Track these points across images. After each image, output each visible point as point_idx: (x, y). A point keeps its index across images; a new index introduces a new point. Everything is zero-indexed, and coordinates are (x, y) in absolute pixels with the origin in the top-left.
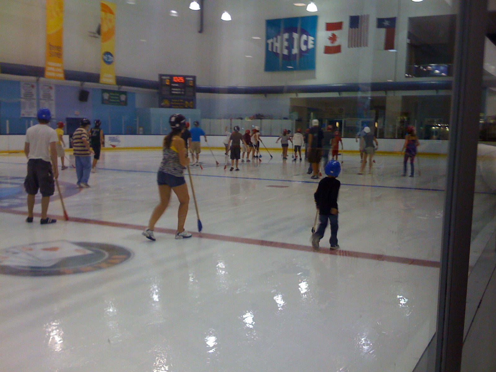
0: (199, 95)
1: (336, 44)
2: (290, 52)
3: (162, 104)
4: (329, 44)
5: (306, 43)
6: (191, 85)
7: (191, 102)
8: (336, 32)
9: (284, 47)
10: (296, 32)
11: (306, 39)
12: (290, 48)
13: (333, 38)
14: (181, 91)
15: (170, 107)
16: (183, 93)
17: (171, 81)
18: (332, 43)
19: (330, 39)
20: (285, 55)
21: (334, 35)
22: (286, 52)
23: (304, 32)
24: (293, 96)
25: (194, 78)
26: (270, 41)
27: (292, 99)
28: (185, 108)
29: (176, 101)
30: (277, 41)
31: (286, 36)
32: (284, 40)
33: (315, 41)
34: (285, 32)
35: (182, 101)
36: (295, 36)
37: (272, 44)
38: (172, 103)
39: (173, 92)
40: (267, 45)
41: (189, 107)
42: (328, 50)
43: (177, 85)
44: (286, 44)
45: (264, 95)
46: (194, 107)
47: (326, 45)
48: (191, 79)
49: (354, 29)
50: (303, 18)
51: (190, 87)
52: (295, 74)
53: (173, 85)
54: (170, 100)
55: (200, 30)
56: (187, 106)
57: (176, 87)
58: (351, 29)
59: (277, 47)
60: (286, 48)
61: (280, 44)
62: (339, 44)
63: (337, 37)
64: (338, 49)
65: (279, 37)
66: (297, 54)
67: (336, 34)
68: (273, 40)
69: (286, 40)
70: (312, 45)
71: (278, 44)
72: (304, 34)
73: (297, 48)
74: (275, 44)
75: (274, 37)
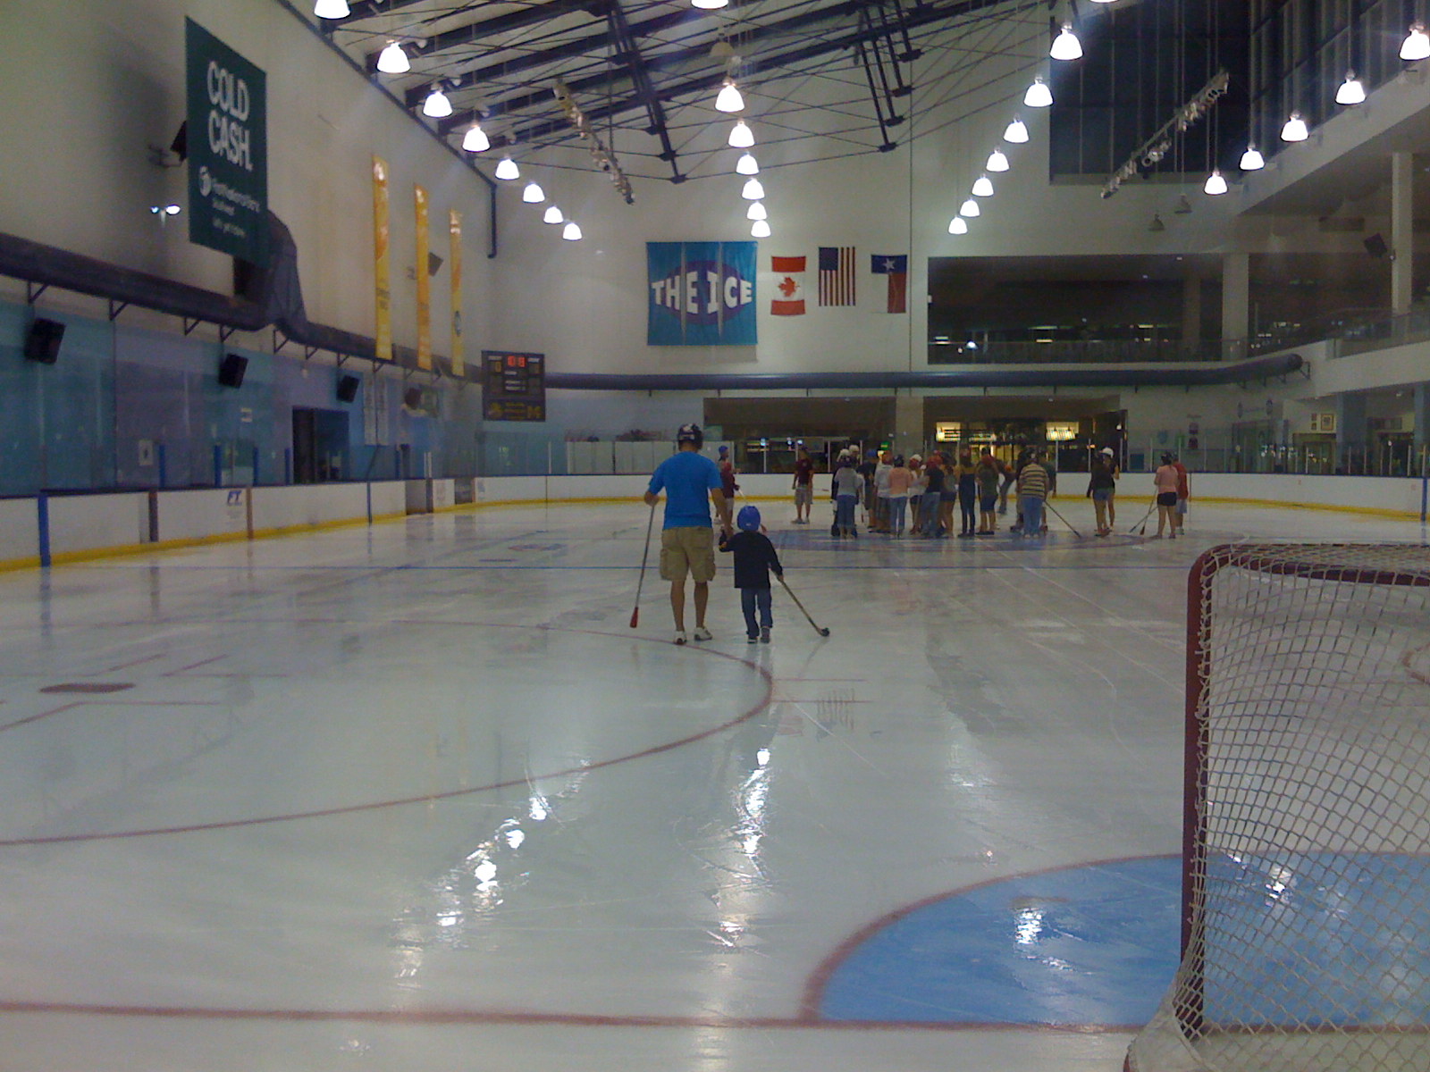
0: (552, 394)
1: (795, 297)
2: (702, 307)
3: (490, 413)
4: (780, 296)
5: (736, 292)
7: (538, 408)
8: (793, 276)
9: (689, 299)
10: (713, 269)
11: (735, 285)
12: (702, 298)
13: (788, 286)
14: (521, 385)
15: (504, 418)
16: (524, 389)
17: (503, 362)
18: (787, 294)
19: (782, 287)
20: (692, 314)
21: (788, 279)
22: (693, 308)
23: (728, 272)
24: (712, 394)
25: (541, 357)
26: (658, 286)
27: (706, 400)
28: (527, 419)
29: (512, 405)
30: (673, 286)
31: (693, 276)
32: (689, 284)
33: (753, 289)
34: (691, 268)
35: (522, 405)
36: (713, 277)
37: (664, 289)
38: (506, 410)
39: (508, 388)
40: (652, 292)
41: (533, 419)
42: (778, 308)
44: (692, 292)
45: (647, 392)
46: (543, 418)
47: (773, 298)
48: (537, 360)
49: (828, 272)
50: (726, 244)
51: (535, 376)
52: (713, 351)
53: (507, 373)
54: (501, 402)
55: (490, 252)
56: (529, 417)
57: (512, 377)
58: (823, 272)
59: (673, 298)
60: (694, 300)
61: (680, 292)
62: (800, 299)
63: (796, 284)
64: (798, 308)
65: (677, 278)
66: (716, 313)
67: (793, 280)
68: (665, 284)
69: (694, 284)
70: (748, 296)
71: (676, 292)
72: (731, 275)
73: (717, 301)
74: (670, 293)
75: (667, 277)
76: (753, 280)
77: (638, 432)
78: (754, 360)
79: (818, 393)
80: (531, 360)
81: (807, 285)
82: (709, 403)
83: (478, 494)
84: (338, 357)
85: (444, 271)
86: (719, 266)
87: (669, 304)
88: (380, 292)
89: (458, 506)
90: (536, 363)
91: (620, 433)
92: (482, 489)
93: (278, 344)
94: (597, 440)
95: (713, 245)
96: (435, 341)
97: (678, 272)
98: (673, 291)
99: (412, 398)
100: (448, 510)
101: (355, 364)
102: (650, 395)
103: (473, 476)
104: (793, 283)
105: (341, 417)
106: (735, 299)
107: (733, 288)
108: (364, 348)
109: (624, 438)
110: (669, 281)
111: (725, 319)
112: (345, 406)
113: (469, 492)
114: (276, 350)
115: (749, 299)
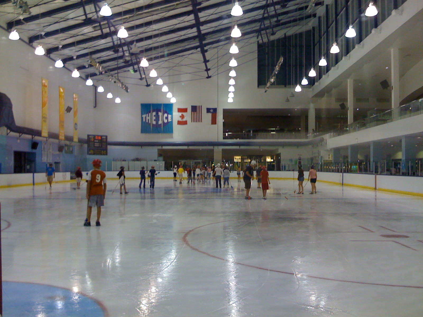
0: (109, 147)
1: (184, 120)
2: (157, 122)
3: (90, 152)
4: (180, 119)
5: (167, 118)
6: (105, 141)
7: (105, 152)
8: (184, 114)
9: (153, 120)
10: (160, 111)
11: (167, 116)
12: (157, 120)
14: (100, 145)
17: (94, 138)
19: (180, 117)
21: (182, 115)
22: (154, 123)
23: (165, 112)
24: (160, 147)
25: (106, 136)
26: (144, 116)
29: (97, 150)
30: (148, 116)
33: (172, 117)
34: (153, 111)
35: (100, 150)
36: (160, 114)
37: (146, 118)
38: (95, 152)
39: (95, 146)
40: (142, 118)
42: (179, 123)
43: (97, 141)
44: (154, 118)
45: (141, 147)
47: (178, 120)
50: (164, 104)
52: (160, 135)
55: (95, 106)
56: (102, 154)
58: (192, 112)
59: (148, 120)
60: (155, 120)
61: (151, 118)
62: (186, 120)
63: (185, 116)
64: (185, 123)
65: (150, 114)
66: (161, 124)
69: (154, 116)
70: (170, 119)
71: (149, 118)
73: (161, 121)
74: (147, 118)
75: (147, 114)
76: (172, 114)
77: (138, 158)
78: (172, 137)
79: (191, 148)
80: (103, 137)
81: (188, 116)
82: (159, 150)
84: (32, 136)
85: (72, 111)
86: (162, 111)
87: (147, 121)
88: (44, 117)
94: (125, 161)
95: (160, 105)
99: (61, 149)
105: (34, 154)
106: (167, 120)
108: (38, 133)
109: (134, 160)
110: (147, 115)
111: (163, 126)
112: (34, 151)
114: (7, 134)
115: (171, 120)
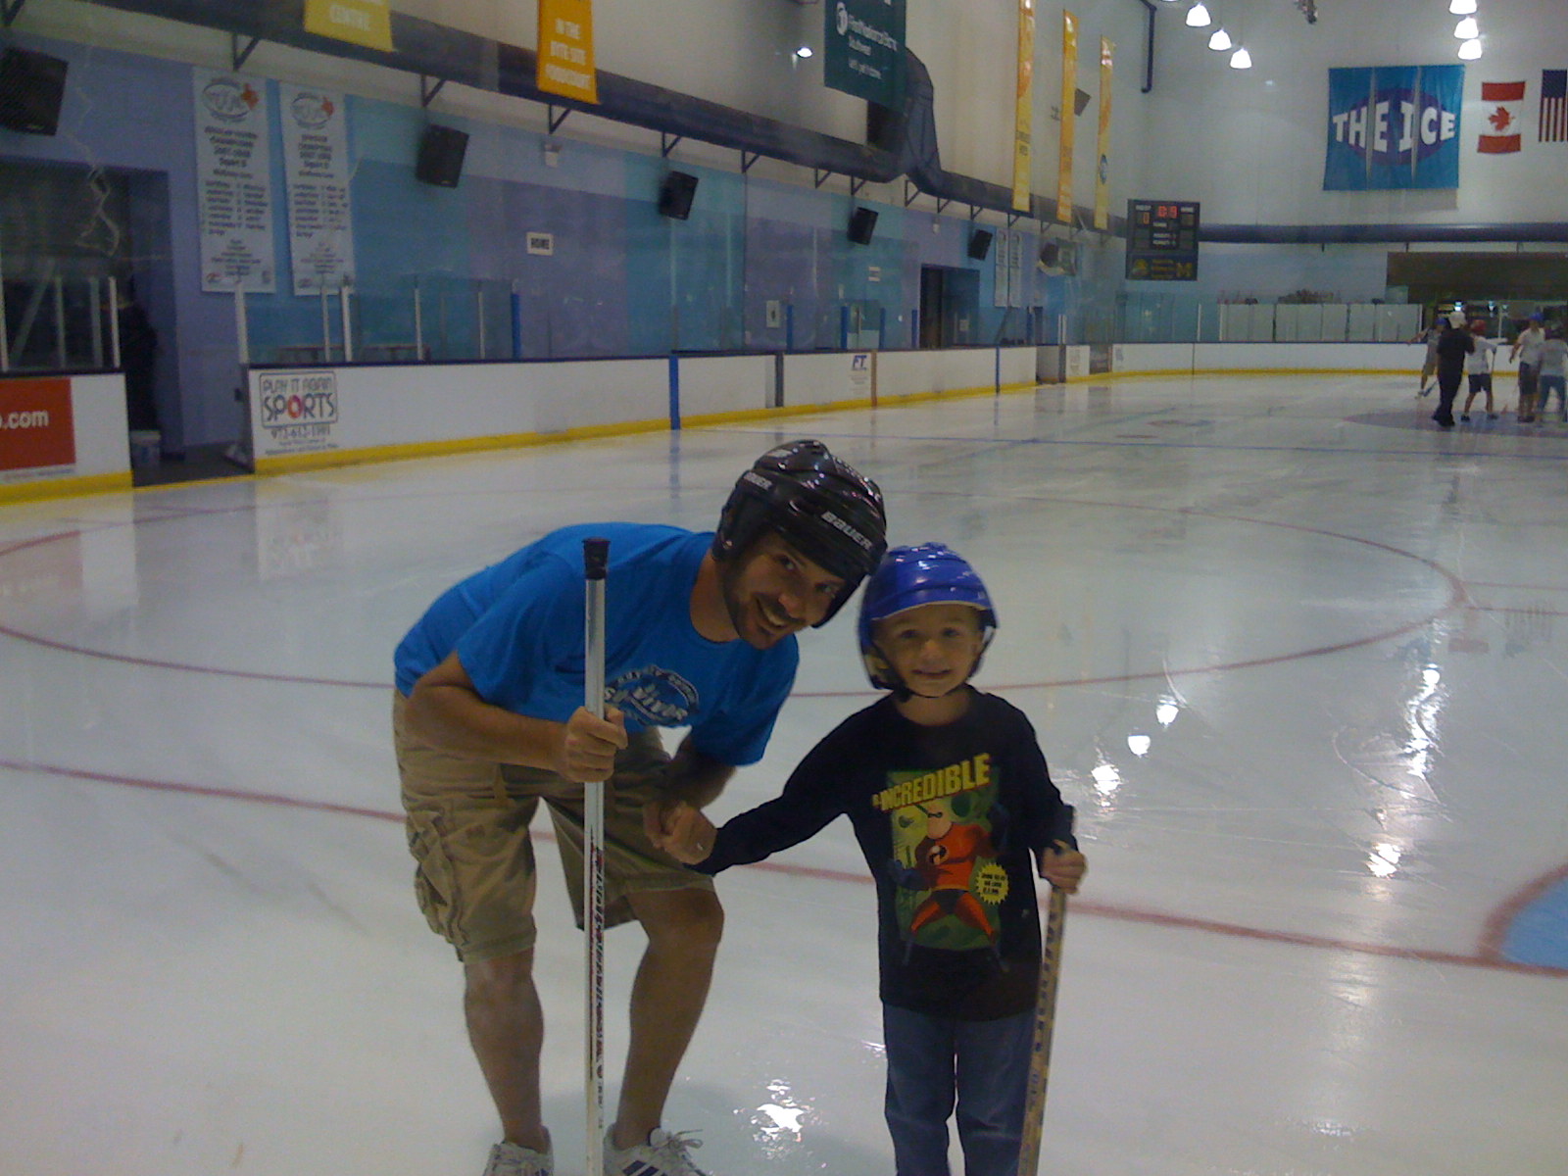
0: (1205, 248)
2: (1393, 144)
3: (1134, 270)
4: (1490, 130)
5: (1435, 125)
6: (1191, 223)
7: (1189, 266)
9: (1378, 135)
10: (1409, 99)
12: (1394, 133)
14: (1171, 240)
15: (1149, 277)
16: (1174, 243)
17: (1152, 212)
18: (1500, 127)
20: (1379, 153)
21: (1501, 110)
22: (1381, 145)
23: (1427, 101)
24: (1398, 248)
25: (1197, 206)
26: (1339, 120)
27: (1392, 256)
28: (1175, 278)
29: (1160, 262)
30: (1358, 120)
32: (1378, 117)
33: (1457, 121)
34: (1381, 98)
35: (1171, 262)
36: (1408, 109)
37: (1346, 124)
38: (1152, 268)
39: (1155, 242)
40: (1332, 128)
41: (1183, 278)
42: (1488, 145)
43: (1163, 225)
44: (1382, 126)
45: (1318, 245)
46: (1194, 277)
47: (1481, 133)
48: (1191, 210)
49: (1553, 100)
50: (1425, 68)
51: (1187, 228)
52: (1403, 197)
53: (1156, 225)
54: (1148, 260)
55: (1145, 86)
56: (1179, 275)
57: (1161, 230)
58: (1546, 100)
59: (1358, 134)
60: (1383, 135)
61: (1367, 127)
62: (1517, 132)
63: (1511, 115)
64: (1512, 144)
65: (1364, 110)
66: (1410, 150)
67: (1507, 110)
68: (1349, 117)
69: (1384, 117)
70: (1450, 130)
71: (1361, 127)
72: (1430, 105)
73: (1411, 136)
74: (1354, 127)
75: (1353, 108)
76: (1457, 110)
77: (1305, 292)
78: (1453, 206)
79: (1530, 248)
80: (1183, 209)
81: (1525, 116)
82: (1393, 257)
83: (1116, 363)
84: (972, 210)
85: (1091, 109)
86: (1417, 96)
87: (1352, 141)
88: (1021, 136)
89: (1092, 376)
90: (1190, 213)
91: (1285, 294)
92: (1120, 357)
93: (910, 196)
94: (1255, 301)
95: (1409, 71)
96: (1078, 190)
97: (1365, 103)
98: (1358, 125)
99: (1048, 254)
100: (1081, 380)
101: (990, 217)
102: (1323, 249)
103: (1112, 342)
104: (1508, 114)
105: (973, 275)
106: (1434, 134)
107: (1432, 121)
108: (1000, 198)
109: (1287, 300)
110: (1354, 113)
111: (1419, 159)
112: (977, 264)
113: (1106, 361)
114: (907, 203)
115: (1452, 134)
